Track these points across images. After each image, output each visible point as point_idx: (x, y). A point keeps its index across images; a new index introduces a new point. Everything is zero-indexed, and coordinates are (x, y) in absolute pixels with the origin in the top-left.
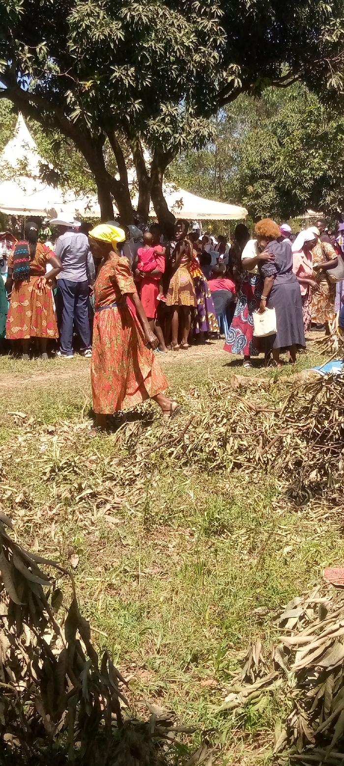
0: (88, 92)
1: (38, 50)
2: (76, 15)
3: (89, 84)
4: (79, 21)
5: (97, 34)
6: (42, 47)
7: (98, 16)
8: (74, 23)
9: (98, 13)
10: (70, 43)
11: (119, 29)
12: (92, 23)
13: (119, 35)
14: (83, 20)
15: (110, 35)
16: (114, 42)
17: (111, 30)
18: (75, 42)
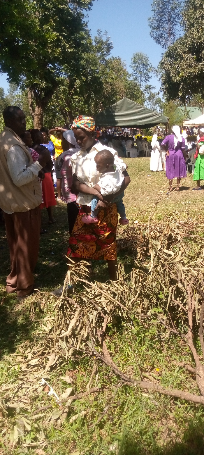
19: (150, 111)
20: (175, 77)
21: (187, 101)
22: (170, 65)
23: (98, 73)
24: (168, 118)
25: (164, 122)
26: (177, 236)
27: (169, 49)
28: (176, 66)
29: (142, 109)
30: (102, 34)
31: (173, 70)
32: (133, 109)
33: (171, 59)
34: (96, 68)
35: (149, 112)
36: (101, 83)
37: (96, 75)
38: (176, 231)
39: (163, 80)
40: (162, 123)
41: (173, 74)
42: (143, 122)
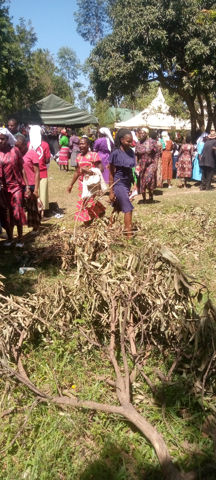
0: (192, 77)
1: (173, 60)
2: (190, 45)
3: (193, 74)
4: (191, 47)
5: (198, 52)
6: (174, 59)
7: (199, 45)
8: (188, 48)
9: (199, 43)
10: (186, 57)
11: (208, 50)
12: (196, 48)
13: (208, 52)
14: (192, 46)
15: (203, 52)
16: (205, 56)
17: (204, 51)
18: (188, 56)
19: (80, 111)
20: (104, 75)
22: (98, 63)
23: (22, 66)
24: (98, 119)
25: (93, 122)
26: (104, 243)
27: (97, 46)
28: (105, 64)
29: (71, 107)
30: (26, 23)
31: (101, 69)
32: (61, 106)
33: (100, 57)
34: (19, 60)
35: (78, 111)
36: (26, 77)
37: (20, 68)
38: (103, 238)
39: (91, 78)
40: (93, 124)
41: (102, 73)
42: (72, 121)
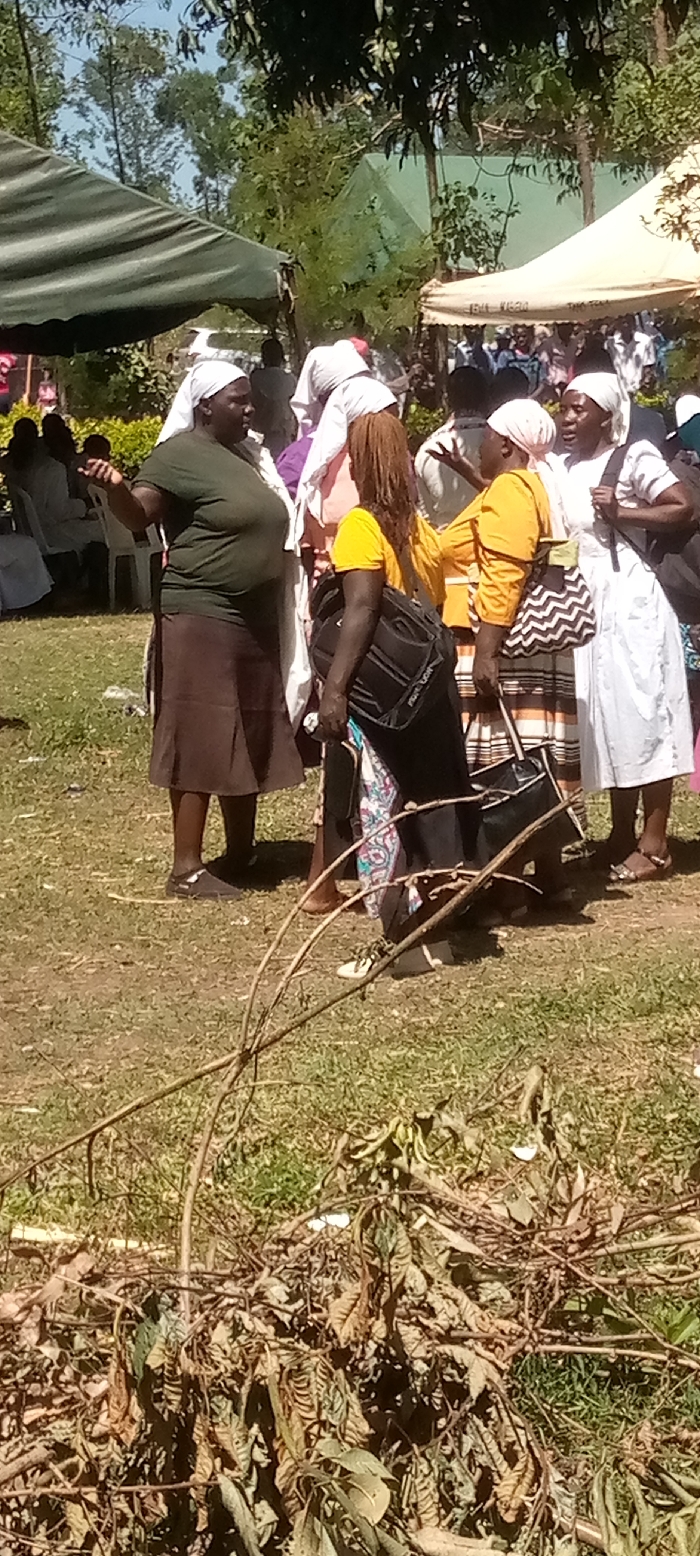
19: (114, 201)
21: (445, 110)
24: (282, 256)
25: (243, 290)
26: (458, 1352)
29: (37, 176)
35: (104, 205)
38: (450, 1307)
40: (232, 304)
42: (54, 295)
